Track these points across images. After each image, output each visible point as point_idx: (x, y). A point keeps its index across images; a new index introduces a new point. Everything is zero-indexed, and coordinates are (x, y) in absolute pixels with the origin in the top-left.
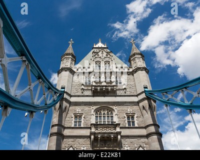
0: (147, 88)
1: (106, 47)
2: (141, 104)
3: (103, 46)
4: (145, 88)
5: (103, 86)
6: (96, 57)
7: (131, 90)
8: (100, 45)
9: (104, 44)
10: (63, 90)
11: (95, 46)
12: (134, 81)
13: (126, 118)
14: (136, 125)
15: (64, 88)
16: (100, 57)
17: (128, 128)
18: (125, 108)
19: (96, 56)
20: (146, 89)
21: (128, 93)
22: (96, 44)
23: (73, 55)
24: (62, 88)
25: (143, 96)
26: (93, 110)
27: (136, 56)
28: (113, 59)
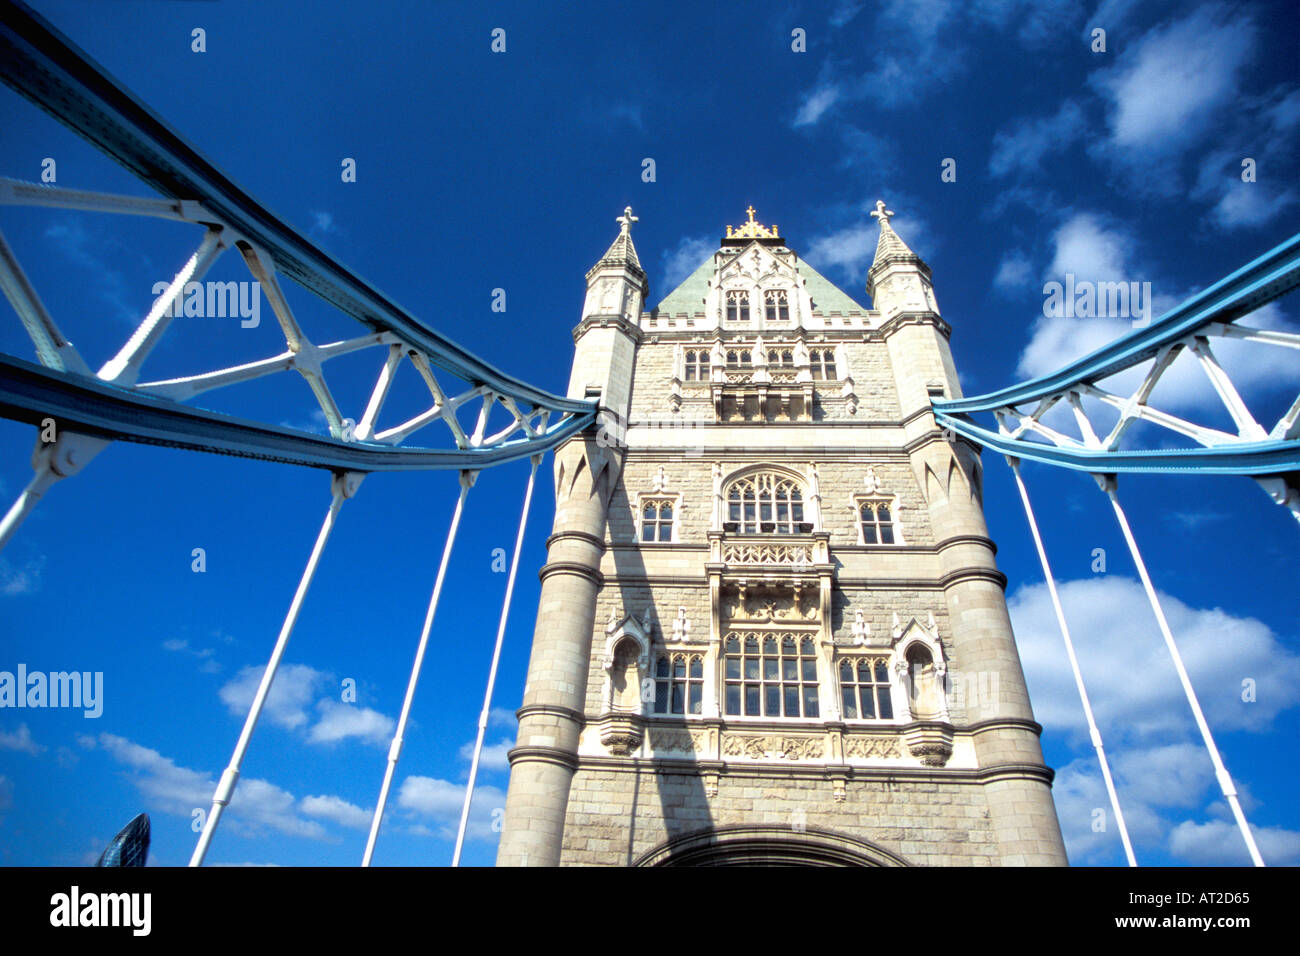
0: (940, 393)
1: (775, 236)
2: (918, 459)
3: (765, 234)
4: (932, 393)
5: (758, 386)
6: (729, 276)
7: (876, 402)
8: (752, 229)
9: (768, 226)
10: (592, 400)
11: (730, 236)
12: (889, 367)
13: (857, 513)
14: (899, 540)
15: (598, 394)
16: (747, 275)
17: (865, 550)
18: (850, 471)
19: (732, 269)
20: (937, 400)
21: (864, 415)
22: (736, 226)
23: (631, 268)
24: (588, 394)
25: (926, 424)
26: (718, 482)
27: (894, 268)
28: (800, 284)
